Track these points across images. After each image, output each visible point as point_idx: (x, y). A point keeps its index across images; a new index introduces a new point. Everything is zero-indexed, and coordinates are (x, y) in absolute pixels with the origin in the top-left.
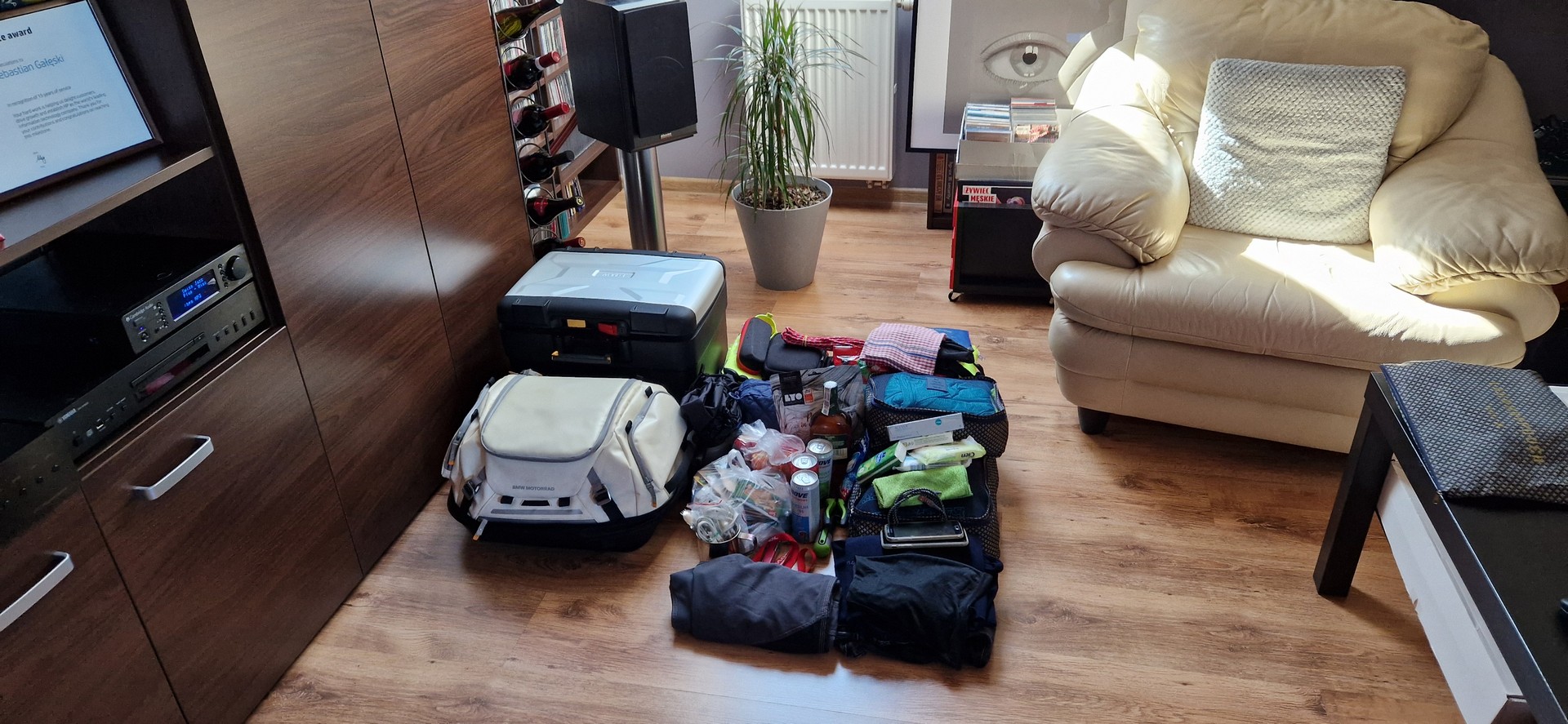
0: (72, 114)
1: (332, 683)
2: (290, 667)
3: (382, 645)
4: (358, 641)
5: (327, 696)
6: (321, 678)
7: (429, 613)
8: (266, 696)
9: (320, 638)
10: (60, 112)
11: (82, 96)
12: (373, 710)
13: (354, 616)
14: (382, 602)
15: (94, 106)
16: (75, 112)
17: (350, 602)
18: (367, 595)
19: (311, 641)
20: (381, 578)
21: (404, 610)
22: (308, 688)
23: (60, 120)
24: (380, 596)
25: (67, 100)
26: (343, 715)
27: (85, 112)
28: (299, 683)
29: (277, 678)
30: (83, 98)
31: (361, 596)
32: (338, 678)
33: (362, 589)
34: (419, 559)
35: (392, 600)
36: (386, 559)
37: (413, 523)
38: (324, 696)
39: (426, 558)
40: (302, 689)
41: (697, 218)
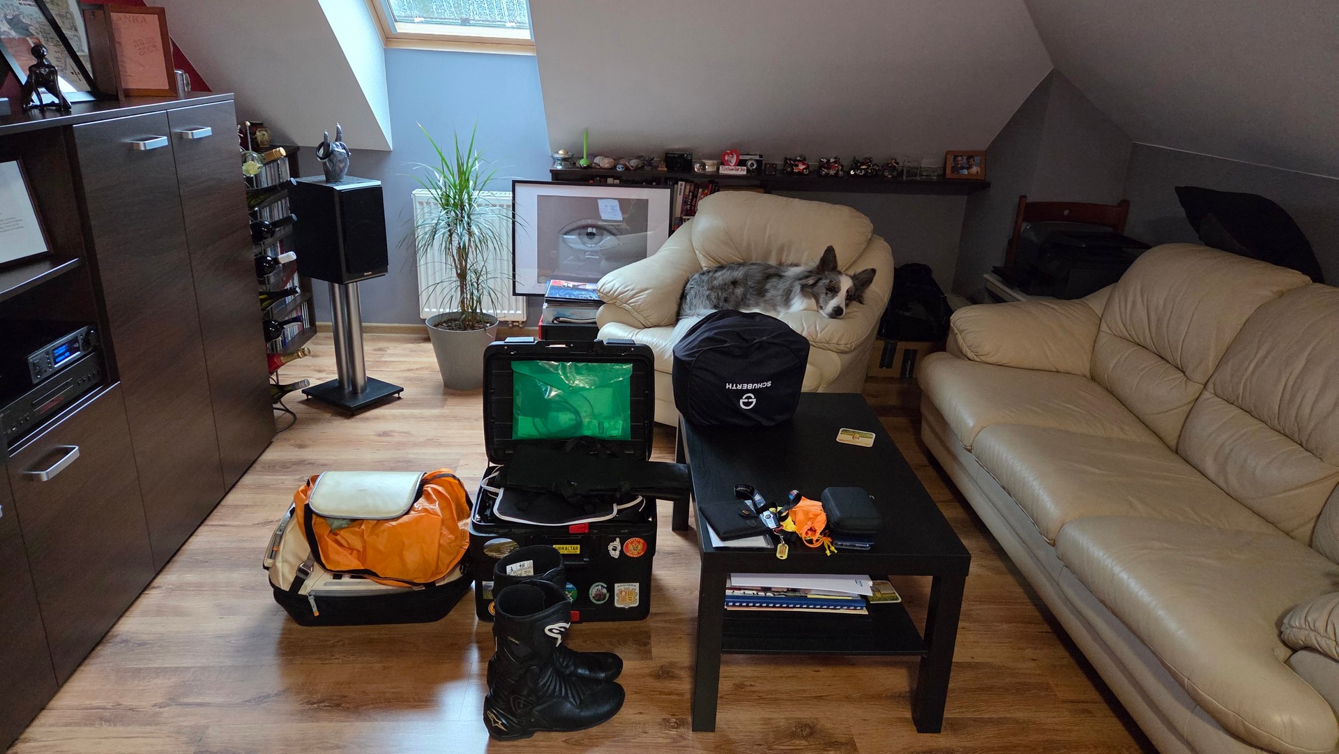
1: (145, 637)
2: (108, 632)
3: (178, 612)
4: (160, 611)
5: (142, 644)
6: (135, 635)
7: (213, 592)
8: (93, 649)
9: (127, 614)
12: (181, 648)
13: (151, 599)
14: (173, 590)
15: (15, 227)
17: (146, 592)
18: (158, 588)
19: (121, 616)
20: (168, 576)
21: (193, 593)
22: (126, 641)
24: (170, 586)
26: (156, 653)
28: (117, 639)
29: (101, 639)
31: (154, 588)
32: (148, 634)
33: (155, 585)
34: (196, 564)
35: (181, 588)
36: (168, 566)
37: (187, 543)
38: (139, 645)
39: (202, 562)
40: (121, 643)
41: (380, 350)
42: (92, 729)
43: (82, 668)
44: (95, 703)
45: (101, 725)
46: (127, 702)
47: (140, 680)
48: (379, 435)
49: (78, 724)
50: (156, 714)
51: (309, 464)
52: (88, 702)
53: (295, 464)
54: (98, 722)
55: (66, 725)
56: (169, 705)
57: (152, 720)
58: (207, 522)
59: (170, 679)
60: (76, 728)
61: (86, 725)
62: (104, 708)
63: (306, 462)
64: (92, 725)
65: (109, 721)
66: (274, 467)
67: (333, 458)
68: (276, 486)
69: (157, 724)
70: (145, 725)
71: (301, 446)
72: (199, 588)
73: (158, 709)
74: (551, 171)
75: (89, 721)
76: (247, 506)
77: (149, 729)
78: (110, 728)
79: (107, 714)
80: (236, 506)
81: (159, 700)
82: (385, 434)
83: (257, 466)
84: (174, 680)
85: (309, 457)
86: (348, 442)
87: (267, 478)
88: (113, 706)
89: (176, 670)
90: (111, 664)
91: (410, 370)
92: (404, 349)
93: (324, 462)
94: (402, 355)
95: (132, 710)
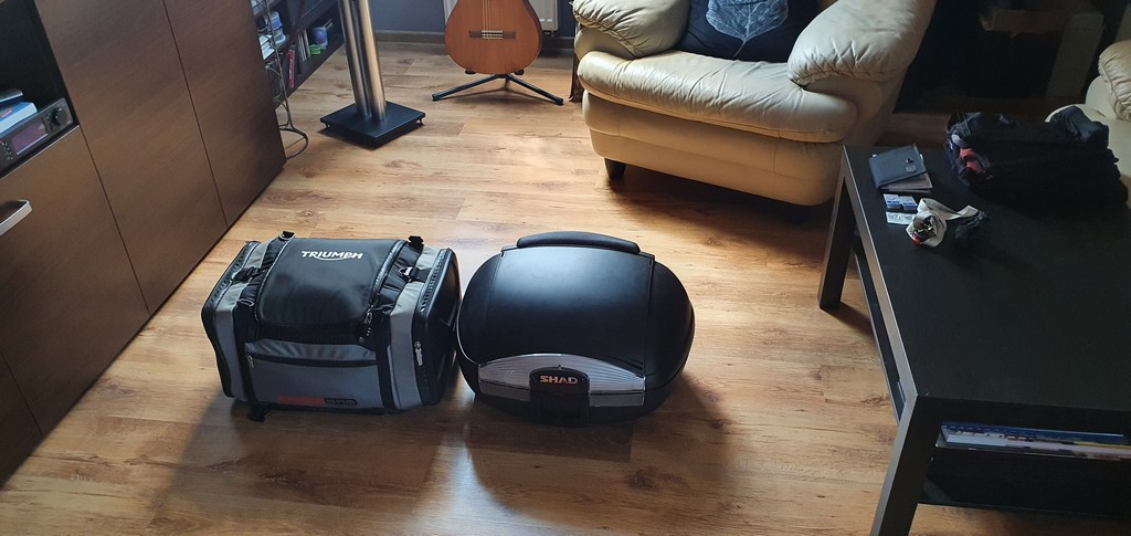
1: (130, 384)
2: (101, 374)
3: (165, 359)
4: (149, 356)
5: (127, 392)
6: (122, 381)
8: (84, 393)
9: (121, 357)
12: (160, 399)
13: (146, 340)
14: (164, 332)
17: (141, 333)
18: (153, 328)
19: (115, 359)
20: (163, 317)
21: (181, 338)
22: (113, 387)
24: (163, 329)
26: (138, 402)
28: (107, 385)
29: (91, 383)
31: (149, 329)
32: (135, 380)
33: (150, 326)
34: (190, 305)
35: (172, 331)
36: (167, 305)
37: (186, 282)
38: (125, 392)
40: (109, 388)
41: (405, 62)
42: (67, 482)
43: (71, 413)
44: (75, 454)
45: (76, 478)
46: (103, 455)
47: (118, 432)
48: (388, 166)
49: (55, 475)
50: (128, 472)
51: (315, 196)
52: (68, 452)
53: (300, 196)
54: (73, 475)
55: (46, 475)
56: (140, 463)
57: (122, 477)
58: (207, 259)
59: (144, 433)
60: (51, 480)
61: (62, 477)
62: (82, 460)
63: (311, 194)
64: (67, 477)
65: (83, 474)
66: (280, 198)
67: (338, 190)
68: (277, 221)
69: (126, 483)
70: (113, 482)
71: (309, 175)
73: (128, 466)
75: (66, 473)
77: (117, 487)
78: (84, 482)
79: (83, 466)
81: (132, 456)
82: (395, 164)
83: (264, 196)
84: (149, 434)
85: (315, 188)
86: (357, 173)
87: (271, 211)
88: (90, 458)
89: (152, 423)
90: (96, 411)
91: (430, 87)
92: (430, 62)
93: (328, 194)
94: (427, 70)
95: (106, 464)
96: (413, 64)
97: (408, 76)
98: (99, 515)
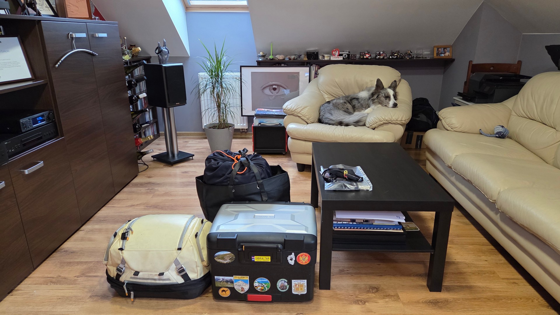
0: (10, 66)
1: (74, 250)
2: (59, 247)
4: (82, 240)
5: (73, 252)
6: (70, 249)
8: (51, 254)
9: (68, 241)
10: (6, 65)
11: (13, 62)
12: (90, 254)
13: (79, 235)
14: (89, 231)
15: (16, 66)
16: (11, 66)
17: (77, 232)
18: (83, 231)
19: (65, 241)
20: (87, 226)
21: (97, 232)
22: (66, 251)
23: (6, 67)
25: (9, 62)
26: (79, 256)
27: (13, 67)
28: (63, 250)
29: (55, 250)
30: (13, 63)
31: (81, 230)
32: (76, 248)
34: (100, 221)
35: (92, 231)
36: (88, 222)
37: (97, 214)
38: (72, 253)
39: (103, 221)
40: (64, 252)
41: (186, 142)
42: (47, 286)
43: (45, 262)
44: (49, 276)
45: (51, 284)
46: (63, 275)
47: (70, 267)
48: (183, 173)
49: (41, 284)
50: (75, 280)
51: (153, 183)
52: (46, 275)
53: (147, 184)
54: (49, 283)
55: (36, 284)
56: (81, 277)
57: (73, 282)
58: (106, 206)
59: (83, 266)
60: (39, 286)
61: (44, 284)
62: (53, 278)
63: (151, 183)
65: (54, 283)
66: (137, 185)
67: (163, 181)
68: (137, 192)
69: (75, 284)
70: (69, 284)
71: (149, 177)
72: (100, 230)
73: (76, 278)
74: (257, 61)
75: (46, 283)
76: (124, 199)
77: (71, 286)
78: (55, 286)
79: (54, 280)
80: (120, 200)
81: (77, 274)
82: (186, 172)
83: (130, 184)
84: (85, 266)
85: (153, 181)
86: (169, 176)
87: (134, 189)
88: (57, 277)
89: (86, 262)
90: (58, 260)
91: (197, 149)
92: (196, 142)
93: (159, 183)
94: (195, 144)
95: (65, 278)
96: (189, 142)
97: (188, 146)
98: (63, 296)
